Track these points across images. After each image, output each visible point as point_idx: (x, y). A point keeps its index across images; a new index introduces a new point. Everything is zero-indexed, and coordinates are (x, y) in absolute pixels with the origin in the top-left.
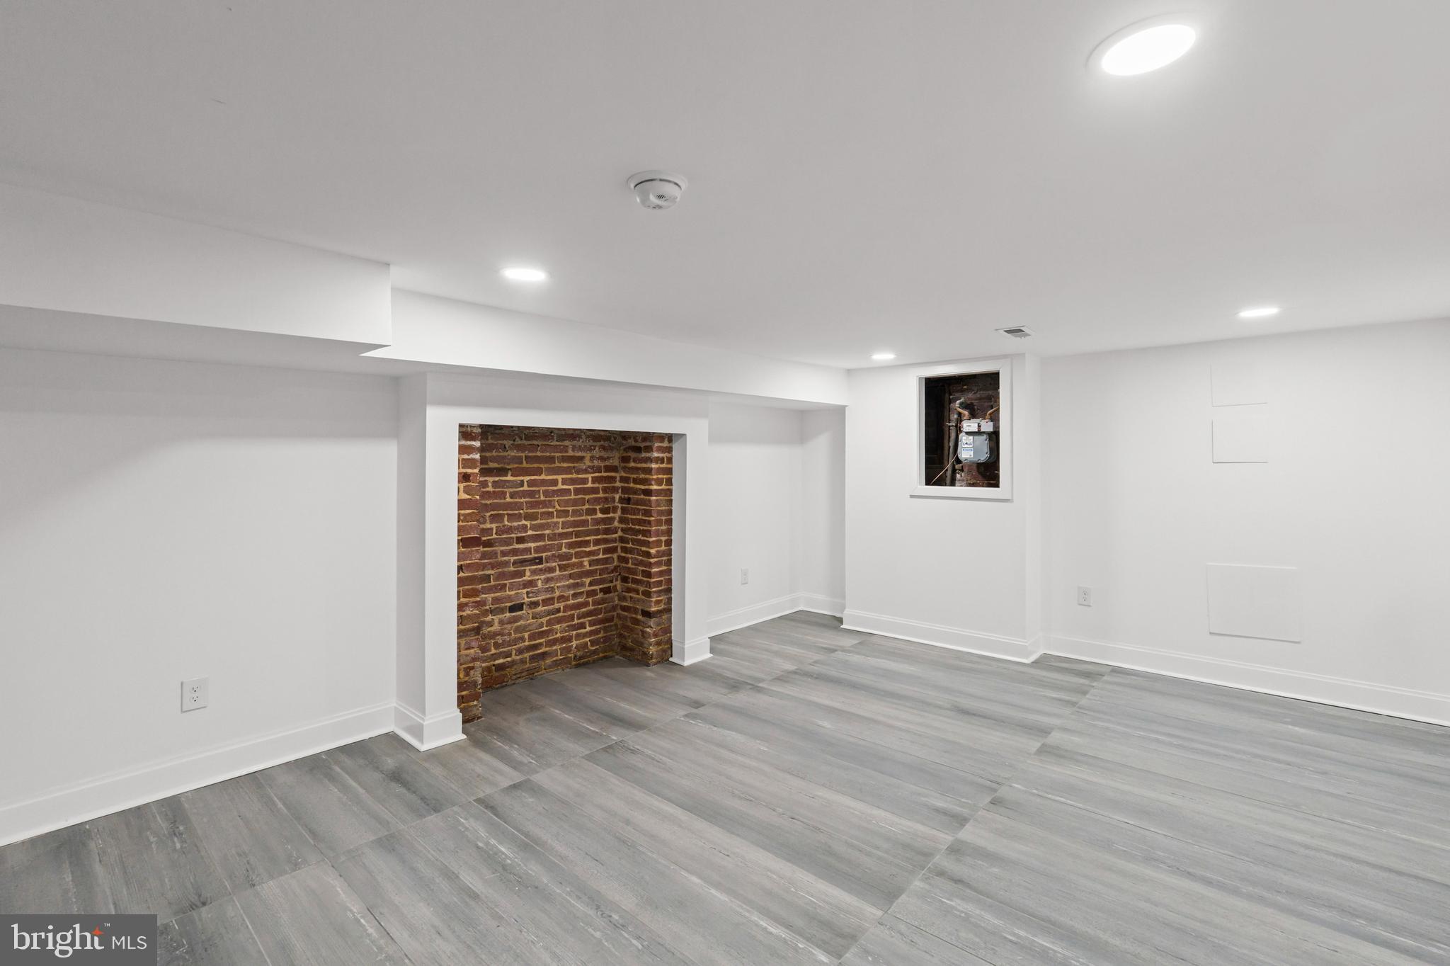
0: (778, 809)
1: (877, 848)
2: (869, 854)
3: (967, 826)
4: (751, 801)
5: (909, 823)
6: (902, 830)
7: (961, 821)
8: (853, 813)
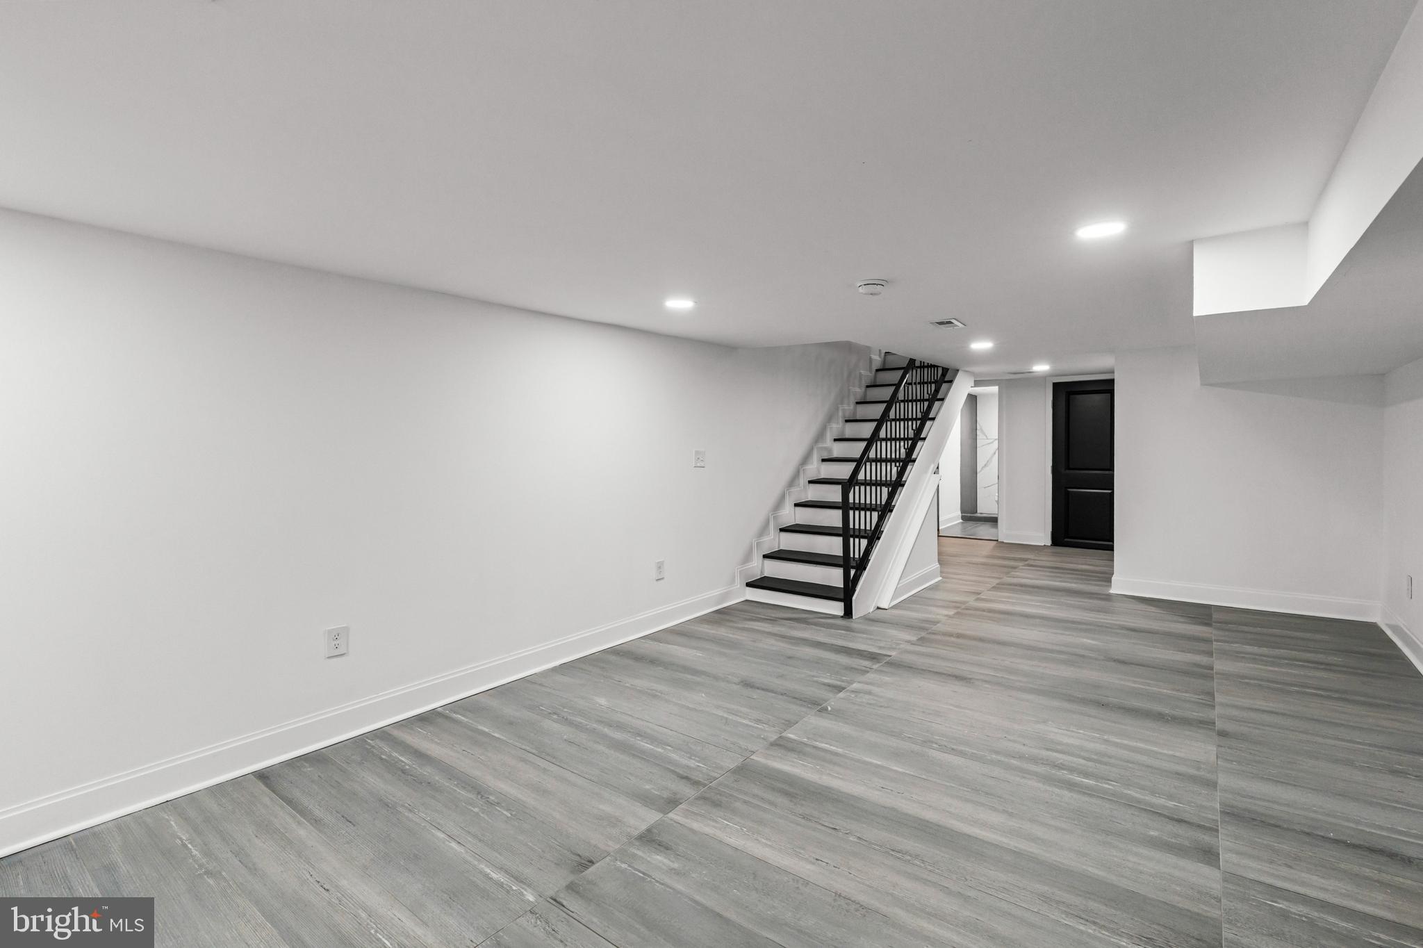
0: (855, 840)
1: (745, 802)
2: (755, 796)
3: (644, 827)
4: (893, 850)
5: (707, 830)
6: (716, 822)
7: (649, 838)
8: (767, 839)
